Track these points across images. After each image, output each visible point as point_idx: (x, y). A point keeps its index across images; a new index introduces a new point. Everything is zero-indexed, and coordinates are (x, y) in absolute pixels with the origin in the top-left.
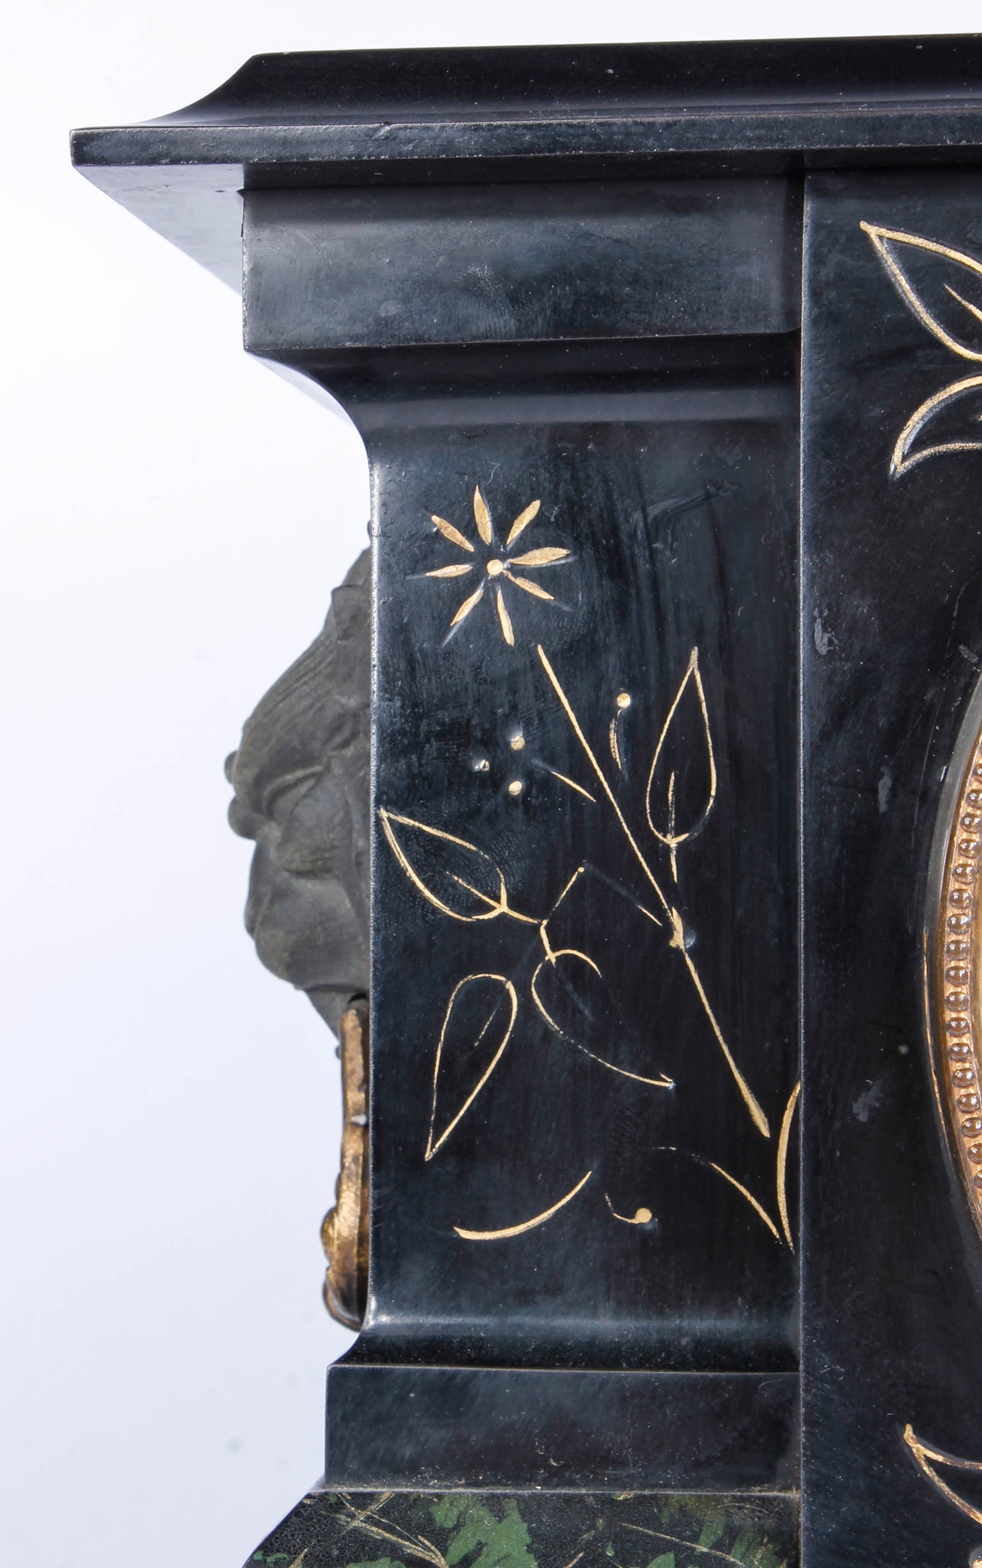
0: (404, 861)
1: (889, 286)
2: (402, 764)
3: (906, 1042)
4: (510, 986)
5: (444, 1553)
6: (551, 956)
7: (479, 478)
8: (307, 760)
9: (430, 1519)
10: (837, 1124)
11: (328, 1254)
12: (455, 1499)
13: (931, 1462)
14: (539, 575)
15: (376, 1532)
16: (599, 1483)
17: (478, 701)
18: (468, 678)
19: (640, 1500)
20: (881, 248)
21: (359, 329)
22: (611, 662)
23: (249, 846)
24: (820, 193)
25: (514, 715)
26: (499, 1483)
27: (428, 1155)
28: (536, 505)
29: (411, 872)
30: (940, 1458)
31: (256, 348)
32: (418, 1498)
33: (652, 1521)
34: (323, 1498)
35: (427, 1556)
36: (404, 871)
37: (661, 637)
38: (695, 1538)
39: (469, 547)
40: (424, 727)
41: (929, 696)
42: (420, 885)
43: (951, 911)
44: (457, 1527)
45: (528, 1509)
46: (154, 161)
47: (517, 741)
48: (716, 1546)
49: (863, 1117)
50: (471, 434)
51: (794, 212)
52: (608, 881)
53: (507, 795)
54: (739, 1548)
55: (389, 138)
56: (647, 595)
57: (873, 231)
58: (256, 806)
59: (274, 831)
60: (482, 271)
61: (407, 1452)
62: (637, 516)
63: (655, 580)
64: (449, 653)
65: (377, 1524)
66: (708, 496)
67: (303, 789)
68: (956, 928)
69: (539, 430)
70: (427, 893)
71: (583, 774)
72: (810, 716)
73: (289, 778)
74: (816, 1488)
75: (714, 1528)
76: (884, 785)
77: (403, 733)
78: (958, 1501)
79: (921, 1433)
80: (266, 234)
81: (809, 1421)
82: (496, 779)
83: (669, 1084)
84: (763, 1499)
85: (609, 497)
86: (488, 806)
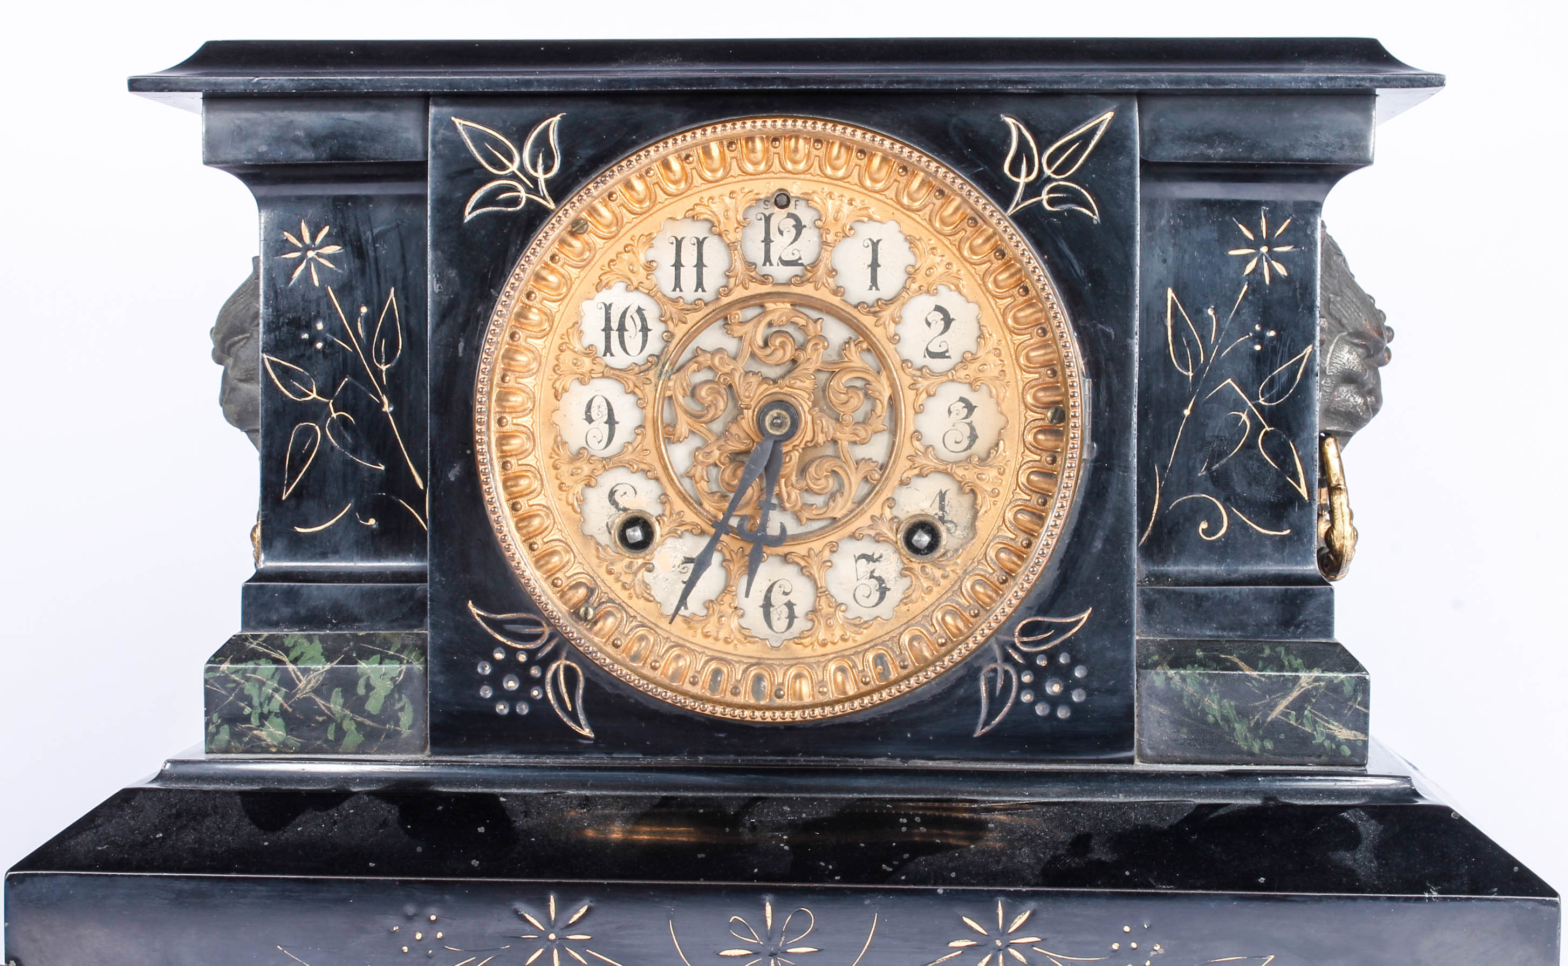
0: (273, 376)
1: (463, 143)
2: (272, 336)
3: (470, 449)
4: (317, 428)
5: (288, 656)
6: (334, 415)
7: (303, 217)
8: (243, 331)
9: (283, 644)
10: (442, 482)
11: (254, 546)
12: (293, 636)
13: (478, 615)
14: (330, 258)
15: (261, 649)
16: (352, 628)
17: (303, 309)
18: (300, 300)
19: (368, 635)
20: (460, 128)
21: (250, 156)
22: (359, 294)
23: (221, 368)
24: (436, 104)
25: (318, 316)
26: (312, 630)
27: (284, 498)
28: (327, 228)
29: (276, 381)
30: (482, 614)
31: (207, 162)
32: (278, 635)
33: (372, 643)
34: (240, 636)
35: (281, 658)
36: (273, 380)
37: (379, 283)
38: (389, 649)
39: (300, 245)
40: (281, 320)
41: (479, 310)
42: (280, 386)
43: (479, 396)
44: (294, 646)
45: (323, 639)
46: (162, 90)
47: (320, 326)
48: (397, 652)
49: (453, 479)
50: (300, 199)
51: (426, 111)
52: (357, 384)
53: (316, 348)
54: (406, 652)
55: (258, 83)
56: (373, 266)
57: (457, 121)
58: (223, 351)
59: (230, 361)
60: (300, 133)
61: (275, 618)
62: (369, 233)
63: (376, 260)
64: (291, 290)
65: (261, 646)
66: (398, 225)
67: (242, 343)
68: (480, 403)
69: (328, 197)
70: (283, 389)
71: (347, 340)
72: (432, 317)
73: (236, 338)
74: (433, 626)
75: (397, 644)
76: (461, 346)
77: (273, 322)
78: (489, 630)
79: (475, 604)
80: (212, 116)
81: (431, 600)
82: (312, 341)
83: (382, 468)
84: (418, 634)
85: (357, 225)
86: (308, 353)
